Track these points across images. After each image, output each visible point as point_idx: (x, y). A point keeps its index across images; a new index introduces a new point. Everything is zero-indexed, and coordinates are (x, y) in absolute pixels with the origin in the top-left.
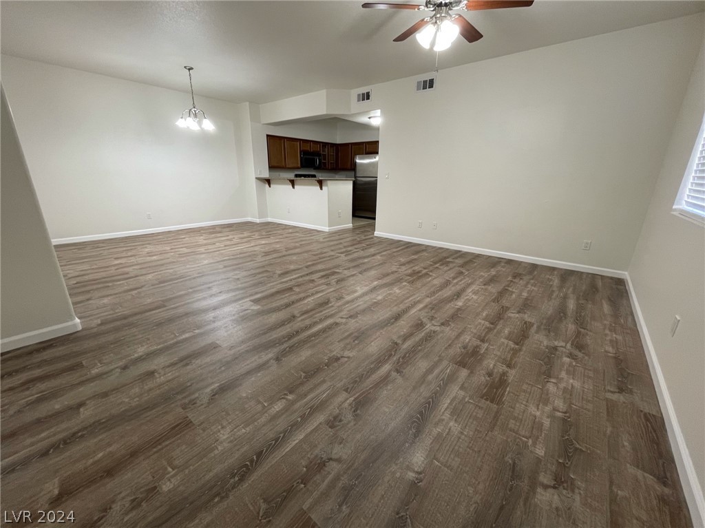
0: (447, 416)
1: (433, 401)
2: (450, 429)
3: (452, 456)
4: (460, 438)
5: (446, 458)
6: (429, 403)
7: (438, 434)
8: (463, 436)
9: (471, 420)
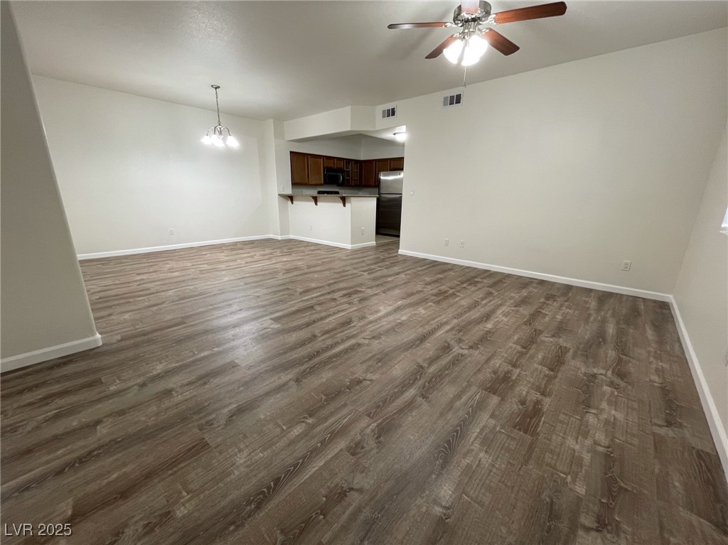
0: (476, 446)
1: (461, 428)
2: (480, 461)
3: (483, 491)
4: (491, 471)
5: (477, 493)
6: (457, 431)
7: (467, 466)
8: (494, 470)
9: (503, 452)
